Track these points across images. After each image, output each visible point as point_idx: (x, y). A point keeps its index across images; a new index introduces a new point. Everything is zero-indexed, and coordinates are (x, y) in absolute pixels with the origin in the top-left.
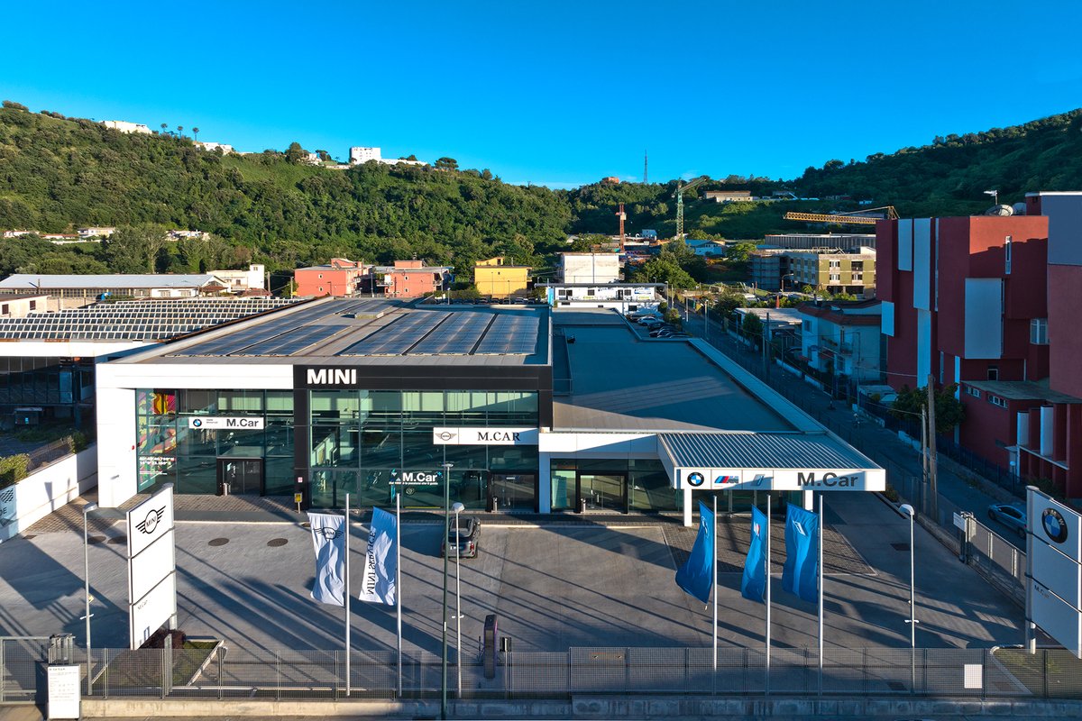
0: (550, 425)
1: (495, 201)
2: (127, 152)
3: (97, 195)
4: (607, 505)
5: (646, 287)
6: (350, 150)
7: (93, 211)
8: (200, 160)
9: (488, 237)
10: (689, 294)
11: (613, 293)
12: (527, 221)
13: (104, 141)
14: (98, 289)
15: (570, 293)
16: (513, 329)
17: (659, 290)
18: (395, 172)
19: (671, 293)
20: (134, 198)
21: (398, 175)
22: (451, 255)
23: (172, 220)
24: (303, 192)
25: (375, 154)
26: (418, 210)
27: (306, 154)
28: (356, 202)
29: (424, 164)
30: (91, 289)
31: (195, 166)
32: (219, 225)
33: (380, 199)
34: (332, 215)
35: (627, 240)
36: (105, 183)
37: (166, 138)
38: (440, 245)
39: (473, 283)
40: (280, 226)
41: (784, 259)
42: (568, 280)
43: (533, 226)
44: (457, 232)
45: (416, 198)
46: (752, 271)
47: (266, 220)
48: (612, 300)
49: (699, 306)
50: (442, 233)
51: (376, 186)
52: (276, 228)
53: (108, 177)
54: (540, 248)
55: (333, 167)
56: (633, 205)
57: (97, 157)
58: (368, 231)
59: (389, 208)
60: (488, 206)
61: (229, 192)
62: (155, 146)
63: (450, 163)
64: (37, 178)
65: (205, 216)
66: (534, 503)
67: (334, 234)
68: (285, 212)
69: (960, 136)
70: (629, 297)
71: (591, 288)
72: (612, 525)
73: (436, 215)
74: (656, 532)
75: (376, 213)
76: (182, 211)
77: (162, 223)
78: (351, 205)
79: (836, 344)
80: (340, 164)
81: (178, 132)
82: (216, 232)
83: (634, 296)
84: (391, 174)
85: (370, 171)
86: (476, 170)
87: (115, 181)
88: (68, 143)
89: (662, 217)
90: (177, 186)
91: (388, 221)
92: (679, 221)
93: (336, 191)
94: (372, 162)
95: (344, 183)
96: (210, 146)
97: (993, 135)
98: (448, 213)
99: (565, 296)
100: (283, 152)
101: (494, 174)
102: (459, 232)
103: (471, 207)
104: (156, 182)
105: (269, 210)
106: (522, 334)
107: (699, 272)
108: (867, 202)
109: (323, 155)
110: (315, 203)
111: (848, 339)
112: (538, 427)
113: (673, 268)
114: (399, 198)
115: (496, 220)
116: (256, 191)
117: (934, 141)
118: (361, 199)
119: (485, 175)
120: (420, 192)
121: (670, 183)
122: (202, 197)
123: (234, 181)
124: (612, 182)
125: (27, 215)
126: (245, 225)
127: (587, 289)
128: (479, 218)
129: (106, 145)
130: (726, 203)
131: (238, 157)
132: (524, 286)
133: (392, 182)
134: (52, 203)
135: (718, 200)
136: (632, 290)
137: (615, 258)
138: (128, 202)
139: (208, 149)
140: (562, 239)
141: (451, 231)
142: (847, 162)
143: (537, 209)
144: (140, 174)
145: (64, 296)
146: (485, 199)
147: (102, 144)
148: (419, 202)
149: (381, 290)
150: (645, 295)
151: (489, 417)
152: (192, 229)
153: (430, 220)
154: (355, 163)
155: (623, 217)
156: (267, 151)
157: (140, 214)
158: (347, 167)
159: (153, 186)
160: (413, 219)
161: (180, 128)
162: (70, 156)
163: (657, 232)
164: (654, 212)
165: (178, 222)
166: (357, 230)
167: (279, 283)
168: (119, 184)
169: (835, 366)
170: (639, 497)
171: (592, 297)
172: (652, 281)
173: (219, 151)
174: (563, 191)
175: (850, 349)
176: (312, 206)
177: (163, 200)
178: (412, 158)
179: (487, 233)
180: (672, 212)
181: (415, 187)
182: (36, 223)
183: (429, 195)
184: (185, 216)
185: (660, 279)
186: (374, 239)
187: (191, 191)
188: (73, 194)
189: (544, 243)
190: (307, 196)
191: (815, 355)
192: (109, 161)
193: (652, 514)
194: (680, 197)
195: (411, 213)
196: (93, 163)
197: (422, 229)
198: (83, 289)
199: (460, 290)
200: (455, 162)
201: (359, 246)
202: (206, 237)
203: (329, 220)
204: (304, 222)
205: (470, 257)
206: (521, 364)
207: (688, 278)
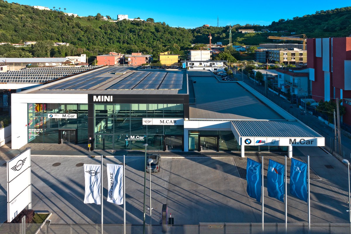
0: (188, 117)
1: (167, 32)
2: (41, 16)
3: (31, 31)
4: (210, 148)
5: (220, 62)
6: (118, 15)
7: (29, 36)
8: (66, 19)
9: (164, 45)
10: (235, 64)
11: (208, 64)
12: (178, 39)
13: (34, 12)
14: (27, 63)
15: (193, 64)
16: (174, 79)
17: (224, 63)
18: (133, 23)
19: (229, 64)
20: (44, 32)
21: (134, 24)
22: (152, 50)
23: (56, 39)
24: (102, 30)
25: (126, 17)
26: (140, 36)
27: (103, 17)
28: (119, 33)
29: (143, 20)
30: (24, 63)
31: (64, 21)
32: (73, 41)
33: (128, 32)
34: (111, 37)
35: (212, 46)
36: (33, 27)
37: (55, 12)
38: (148, 48)
39: (159, 61)
40: (93, 41)
41: (267, 52)
42: (192, 59)
43: (180, 41)
44: (154, 43)
45: (140, 32)
46: (256, 56)
47: (88, 39)
48: (208, 66)
49: (239, 69)
50: (149, 43)
51: (126, 27)
52: (92, 41)
53: (34, 25)
54: (182, 48)
55: (112, 21)
56: (214, 34)
57: (31, 18)
58: (124, 42)
59: (131, 35)
60: (164, 34)
61: (76, 29)
62: (51, 14)
63: (151, 20)
64: (10, 25)
65: (68, 38)
66: (182, 147)
67: (112, 44)
68: (95, 37)
69: (325, 11)
70: (214, 66)
71: (200, 62)
72: (213, 157)
73: (147, 37)
74: (230, 160)
75: (126, 36)
76: (60, 36)
77: (53, 40)
78: (118, 34)
79: (292, 83)
80: (114, 20)
81: (59, 10)
82: (71, 43)
83: (216, 65)
84: (132, 23)
85: (124, 22)
86: (160, 22)
87: (37, 26)
88: (21, 13)
89: (224, 38)
90: (58, 28)
91: (130, 39)
92: (230, 39)
93: (113, 29)
94: (125, 19)
95: (115, 27)
96: (70, 14)
97: (336, 11)
98: (151, 37)
99: (191, 65)
100: (95, 16)
101: (166, 23)
102: (155, 43)
103: (159, 35)
104: (51, 26)
105: (89, 36)
106: (177, 81)
107: (238, 57)
108: (293, 33)
109: (108, 17)
110: (106, 33)
111: (296, 81)
112: (183, 118)
113: (229, 55)
114: (134, 32)
115: (167, 39)
116: (85, 29)
117: (316, 13)
118: (121, 32)
119: (164, 24)
120: (141, 29)
121: (226, 26)
122: (67, 31)
123: (78, 26)
124: (206, 26)
125: (7, 37)
126: (81, 41)
127: (199, 63)
128: (162, 38)
129: (34, 14)
130: (246, 33)
131: (79, 18)
132: (177, 61)
133: (132, 26)
134: (15, 33)
135: (243, 32)
136: (215, 63)
137: (209, 52)
138: (41, 33)
139: (69, 15)
140: (190, 45)
141: (152, 43)
142: (286, 20)
143: (181, 35)
144: (46, 23)
145: (15, 65)
146: (163, 32)
147: (33, 13)
148: (141, 33)
149: (127, 63)
150: (219, 65)
151: (165, 113)
152: (63, 42)
153: (145, 39)
154: (119, 20)
155: (211, 38)
156: (89, 16)
157: (45, 37)
158: (116, 21)
159: (50, 28)
160: (139, 39)
161: (60, 8)
162: (22, 18)
163: (222, 43)
164: (221, 36)
165: (58, 40)
166: (120, 42)
167: (91, 61)
168: (39, 27)
169: (291, 91)
170: (223, 145)
171: (201, 66)
172: (222, 60)
173: (73, 16)
174: (190, 29)
175: (297, 85)
176: (104, 34)
177: (53, 33)
178: (139, 18)
179: (164, 43)
180: (227, 36)
181: (140, 28)
182: (9, 40)
183: (145, 31)
184: (61, 38)
185: (224, 59)
186: (125, 45)
187: (63, 29)
188: (22, 30)
189: (184, 47)
190: (103, 31)
191: (283, 87)
192: (35, 19)
193: (228, 152)
194: (230, 31)
195: (138, 37)
196: (29, 20)
197: (142, 42)
198: (21, 63)
199: (154, 63)
200: (153, 20)
201: (120, 48)
202: (68, 45)
203: (110, 39)
204: (102, 40)
205: (158, 51)
206: (176, 93)
207: (234, 59)
